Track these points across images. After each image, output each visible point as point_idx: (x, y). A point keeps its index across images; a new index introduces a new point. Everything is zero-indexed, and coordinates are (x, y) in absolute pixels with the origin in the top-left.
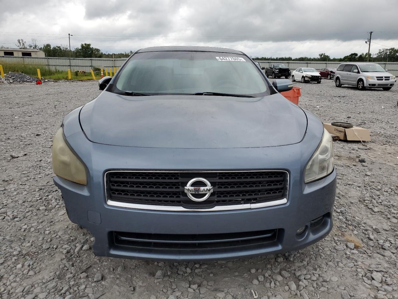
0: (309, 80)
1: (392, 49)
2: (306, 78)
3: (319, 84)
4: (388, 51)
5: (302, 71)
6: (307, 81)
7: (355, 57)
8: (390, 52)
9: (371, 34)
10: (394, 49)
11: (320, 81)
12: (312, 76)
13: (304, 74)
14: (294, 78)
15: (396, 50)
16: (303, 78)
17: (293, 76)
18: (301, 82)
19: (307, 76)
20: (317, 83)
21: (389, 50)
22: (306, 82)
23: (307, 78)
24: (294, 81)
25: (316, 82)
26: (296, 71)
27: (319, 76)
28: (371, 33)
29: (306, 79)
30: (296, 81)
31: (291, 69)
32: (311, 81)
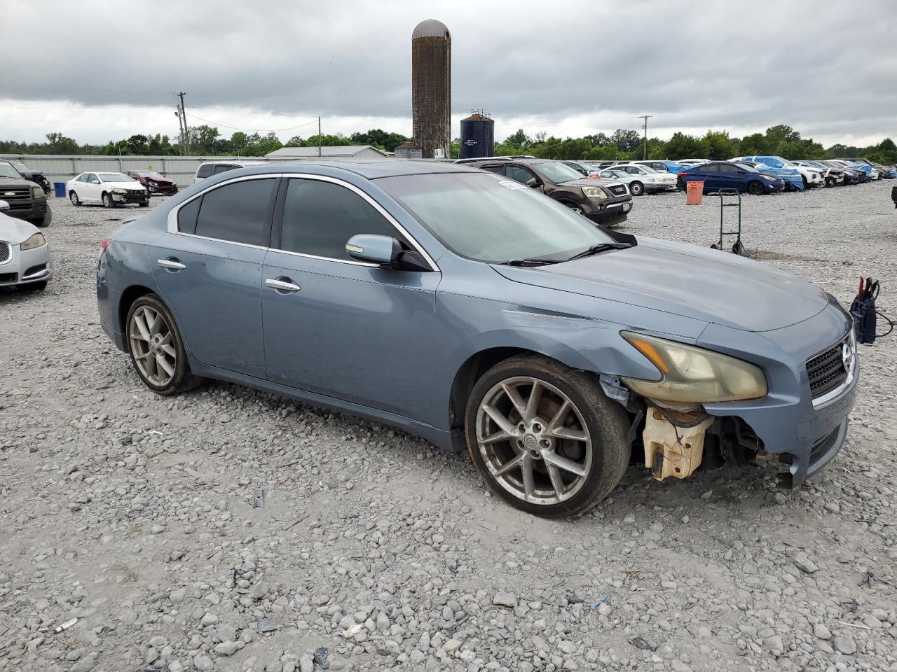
0: (122, 199)
1: (205, 128)
2: (113, 195)
3: (144, 209)
4: (198, 133)
5: (97, 181)
6: (117, 202)
7: (142, 144)
8: (203, 134)
9: (182, 98)
10: (206, 127)
11: (148, 202)
12: (129, 191)
13: (108, 187)
14: (77, 197)
15: (211, 130)
16: (105, 197)
17: (72, 192)
18: (103, 206)
19: (116, 191)
20: (137, 207)
21: (199, 129)
22: (116, 205)
23: (118, 196)
24: (79, 204)
25: (138, 205)
26: (79, 180)
27: (143, 191)
28: (181, 95)
29: (115, 198)
30: (85, 203)
31: (49, 175)
32: (127, 202)
